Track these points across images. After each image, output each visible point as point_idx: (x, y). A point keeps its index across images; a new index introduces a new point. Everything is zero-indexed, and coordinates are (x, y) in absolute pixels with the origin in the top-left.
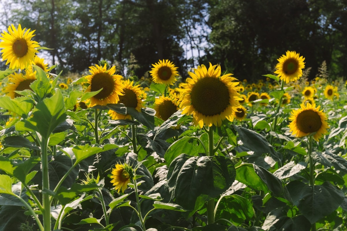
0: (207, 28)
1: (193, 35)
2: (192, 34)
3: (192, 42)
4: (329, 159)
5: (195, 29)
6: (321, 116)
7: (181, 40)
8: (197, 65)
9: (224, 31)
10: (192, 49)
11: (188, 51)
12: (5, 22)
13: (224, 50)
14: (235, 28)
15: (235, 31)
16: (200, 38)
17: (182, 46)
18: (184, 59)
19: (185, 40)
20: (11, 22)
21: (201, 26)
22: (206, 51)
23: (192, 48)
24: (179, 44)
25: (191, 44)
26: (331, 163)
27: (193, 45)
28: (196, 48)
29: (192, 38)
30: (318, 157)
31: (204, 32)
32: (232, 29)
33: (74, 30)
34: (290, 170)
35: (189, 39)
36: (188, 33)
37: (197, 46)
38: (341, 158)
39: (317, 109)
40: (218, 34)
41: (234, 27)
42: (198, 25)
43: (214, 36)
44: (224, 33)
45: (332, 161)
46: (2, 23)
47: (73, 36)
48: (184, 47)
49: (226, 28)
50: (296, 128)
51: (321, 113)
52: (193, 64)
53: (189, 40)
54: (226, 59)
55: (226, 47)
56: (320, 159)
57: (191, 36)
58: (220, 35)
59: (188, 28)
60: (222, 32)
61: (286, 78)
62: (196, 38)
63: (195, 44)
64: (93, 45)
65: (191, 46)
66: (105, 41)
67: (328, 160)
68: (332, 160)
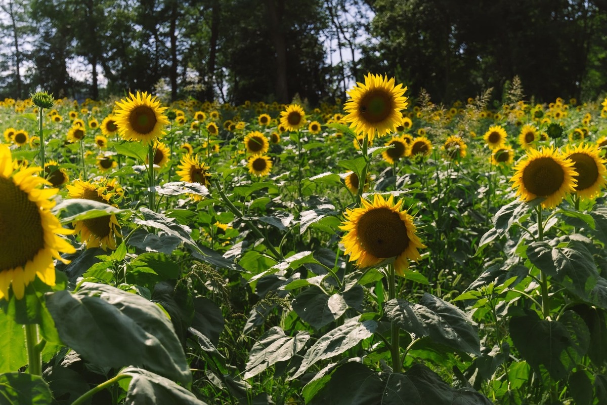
0: (366, 10)
1: (342, 22)
2: (340, 20)
3: (341, 36)
4: (423, 316)
5: (345, 11)
6: (406, 221)
7: (321, 32)
8: (349, 77)
9: (395, 14)
10: (340, 48)
11: (335, 51)
12: (7, 6)
13: (395, 49)
14: (414, 9)
15: (414, 14)
16: (355, 27)
17: (323, 42)
18: (326, 66)
19: (328, 32)
20: (18, 6)
21: (357, 6)
22: (365, 50)
23: (341, 45)
24: (317, 39)
25: (339, 38)
26: (425, 325)
27: (343, 41)
28: (349, 46)
29: (341, 28)
30: (398, 313)
31: (362, 17)
32: (409, 11)
33: (128, 18)
34: (343, 338)
35: (335, 29)
36: (333, 19)
37: (349, 41)
38: (451, 313)
39: (397, 207)
40: (383, 21)
41: (411, 6)
42: (351, 4)
43: (376, 24)
44: (395, 17)
45: (427, 321)
46: (3, 7)
47: (128, 29)
48: (327, 45)
49: (398, 10)
50: (357, 246)
51: (404, 216)
52: (343, 75)
53: (334, 32)
54: (398, 65)
55: (399, 44)
56: (402, 316)
57: (338, 25)
58: (388, 22)
59: (334, 10)
60: (391, 15)
61: (367, 131)
62: (347, 27)
63: (345, 38)
64: (163, 43)
65: (339, 42)
66: (185, 36)
67: (419, 318)
68: (428, 318)
